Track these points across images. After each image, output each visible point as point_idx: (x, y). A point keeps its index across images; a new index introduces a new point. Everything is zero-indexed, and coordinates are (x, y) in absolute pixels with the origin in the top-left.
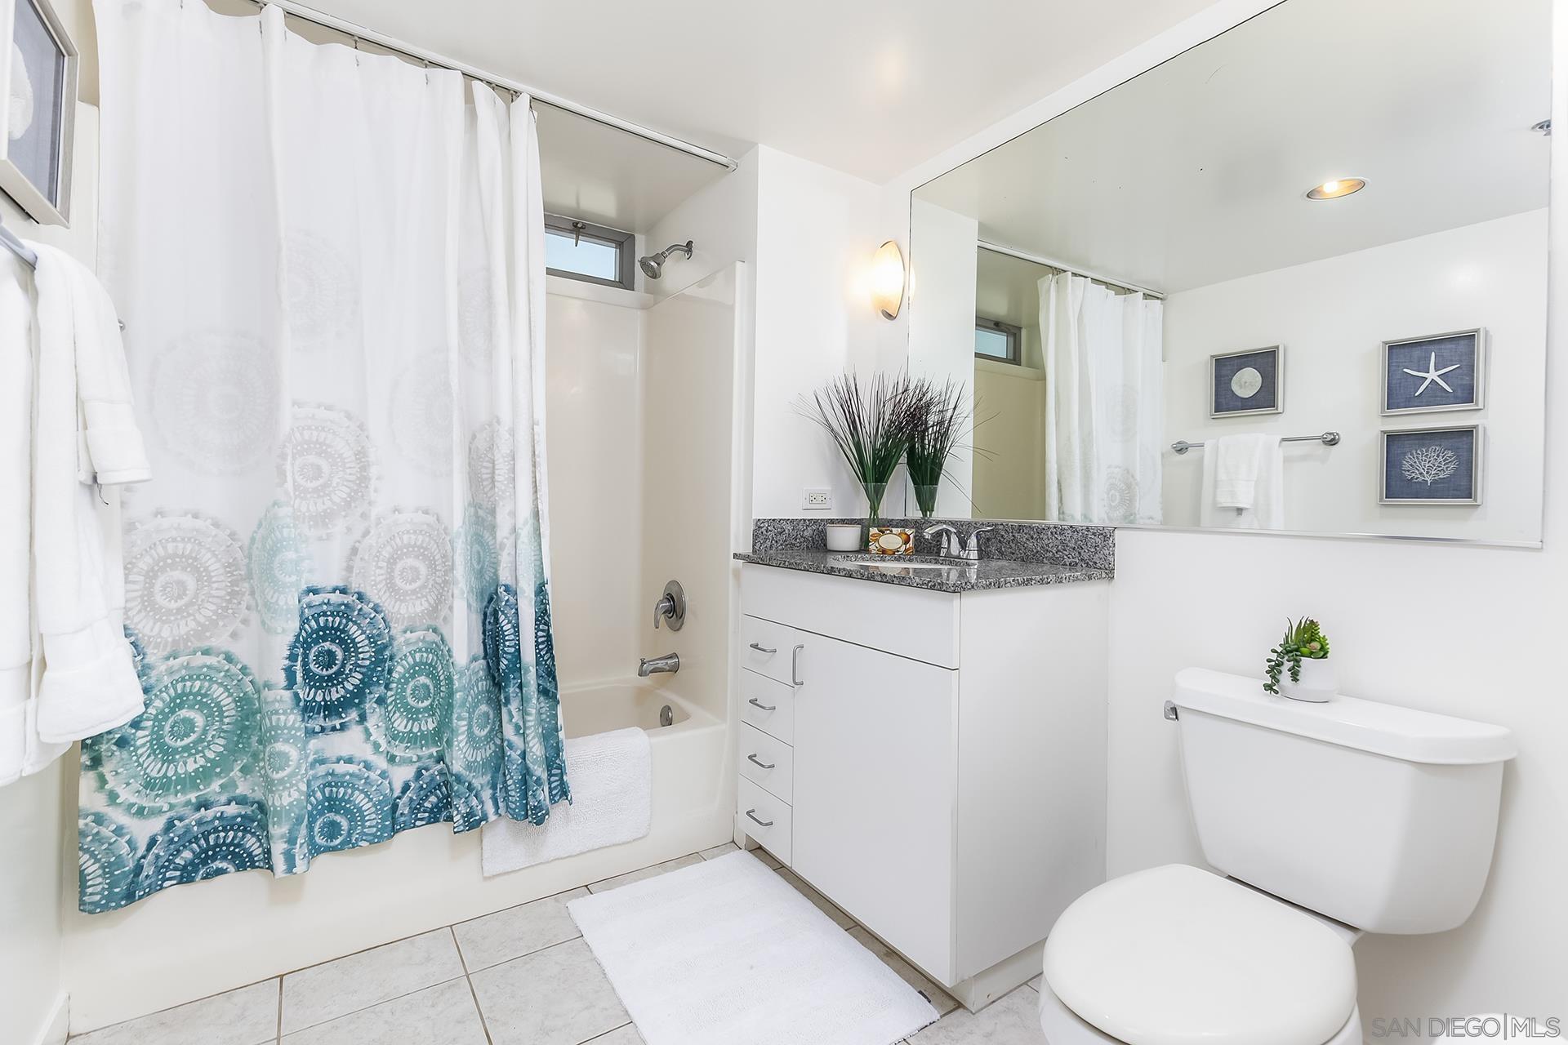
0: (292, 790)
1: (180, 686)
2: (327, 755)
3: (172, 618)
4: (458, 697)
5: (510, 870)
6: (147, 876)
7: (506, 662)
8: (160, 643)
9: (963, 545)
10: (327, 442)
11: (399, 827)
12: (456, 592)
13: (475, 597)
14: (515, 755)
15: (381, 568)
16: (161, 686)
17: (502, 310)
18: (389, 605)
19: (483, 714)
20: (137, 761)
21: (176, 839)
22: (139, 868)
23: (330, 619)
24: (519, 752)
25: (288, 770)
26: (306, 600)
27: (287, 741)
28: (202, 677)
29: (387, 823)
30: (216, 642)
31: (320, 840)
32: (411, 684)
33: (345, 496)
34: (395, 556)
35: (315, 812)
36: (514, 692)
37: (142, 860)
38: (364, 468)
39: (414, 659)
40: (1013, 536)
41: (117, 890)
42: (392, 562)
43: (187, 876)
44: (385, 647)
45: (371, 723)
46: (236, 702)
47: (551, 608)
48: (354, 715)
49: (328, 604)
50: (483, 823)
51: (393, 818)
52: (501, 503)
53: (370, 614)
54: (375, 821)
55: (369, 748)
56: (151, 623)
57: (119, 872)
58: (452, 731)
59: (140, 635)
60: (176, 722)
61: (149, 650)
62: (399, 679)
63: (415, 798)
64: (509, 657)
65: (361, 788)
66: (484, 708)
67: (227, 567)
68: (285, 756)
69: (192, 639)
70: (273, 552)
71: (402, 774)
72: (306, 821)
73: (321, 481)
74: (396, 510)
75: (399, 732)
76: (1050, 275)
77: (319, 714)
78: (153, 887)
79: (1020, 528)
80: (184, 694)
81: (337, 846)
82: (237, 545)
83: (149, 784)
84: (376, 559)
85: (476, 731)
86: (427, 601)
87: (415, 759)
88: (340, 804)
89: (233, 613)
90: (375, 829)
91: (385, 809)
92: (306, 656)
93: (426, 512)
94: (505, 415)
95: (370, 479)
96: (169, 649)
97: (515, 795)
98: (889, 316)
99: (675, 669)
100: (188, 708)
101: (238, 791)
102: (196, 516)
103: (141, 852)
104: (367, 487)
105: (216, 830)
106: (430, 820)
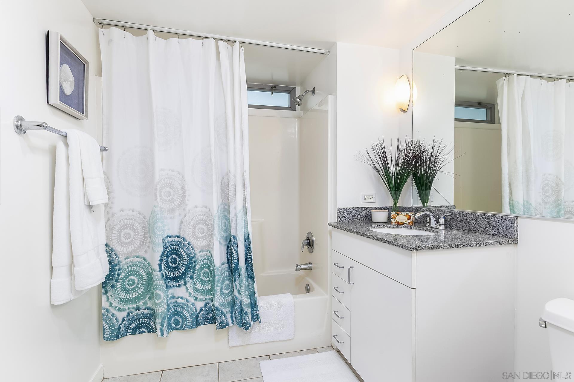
0: (162, 307)
1: (130, 268)
2: (175, 295)
3: (127, 246)
4: (216, 278)
5: (239, 345)
6: (122, 331)
7: (234, 266)
8: (123, 253)
9: (437, 221)
10: (172, 183)
11: (199, 324)
12: (215, 238)
13: (223, 240)
14: (238, 302)
15: (190, 229)
16: (124, 268)
17: (230, 128)
18: (194, 242)
19: (227, 284)
20: (117, 293)
21: (130, 319)
22: (119, 328)
23: (175, 247)
24: (239, 301)
25: (161, 300)
26: (167, 240)
27: (160, 290)
28: (137, 265)
29: (195, 322)
30: (140, 254)
31: (173, 325)
32: (203, 271)
33: (178, 202)
34: (196, 224)
35: (171, 315)
36: (237, 277)
37: (121, 325)
38: (184, 192)
39: (203, 262)
40: (463, 218)
41: (113, 334)
42: (194, 226)
43: (133, 333)
44: (193, 258)
45: (188, 285)
46: (147, 274)
47: (252, 245)
48: (182, 282)
49: (174, 241)
50: (227, 326)
51: (197, 320)
52: (231, 204)
53: (187, 245)
54: (190, 321)
55: (188, 294)
56: (120, 247)
57: (113, 328)
58: (215, 291)
59: (117, 251)
60: (129, 280)
61: (120, 256)
62: (198, 270)
63: (204, 314)
64: (235, 263)
65: (185, 308)
66: (227, 282)
67: (143, 228)
68: (159, 295)
69: (133, 253)
70: (154, 223)
71: (200, 305)
72: (167, 319)
73: (171, 197)
74: (196, 207)
75: (198, 289)
76: (504, 78)
77: (172, 280)
78: (124, 334)
79: (467, 214)
80: (131, 271)
81: (178, 328)
82: (146, 220)
83: (122, 301)
84: (188, 225)
85: (224, 291)
86: (207, 241)
87: (204, 299)
88: (179, 313)
89: (145, 244)
90: (190, 324)
91: (194, 317)
92: (167, 260)
93: (206, 207)
94: (232, 169)
95: (186, 196)
96: (126, 256)
97: (238, 317)
98: (404, 111)
99: (311, 269)
100: (133, 276)
101: (148, 305)
102: (133, 211)
103: (120, 322)
104: (185, 199)
105: (142, 318)
106: (210, 323)
